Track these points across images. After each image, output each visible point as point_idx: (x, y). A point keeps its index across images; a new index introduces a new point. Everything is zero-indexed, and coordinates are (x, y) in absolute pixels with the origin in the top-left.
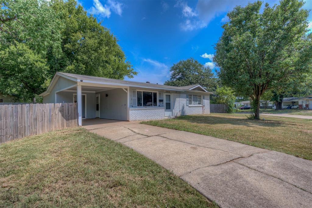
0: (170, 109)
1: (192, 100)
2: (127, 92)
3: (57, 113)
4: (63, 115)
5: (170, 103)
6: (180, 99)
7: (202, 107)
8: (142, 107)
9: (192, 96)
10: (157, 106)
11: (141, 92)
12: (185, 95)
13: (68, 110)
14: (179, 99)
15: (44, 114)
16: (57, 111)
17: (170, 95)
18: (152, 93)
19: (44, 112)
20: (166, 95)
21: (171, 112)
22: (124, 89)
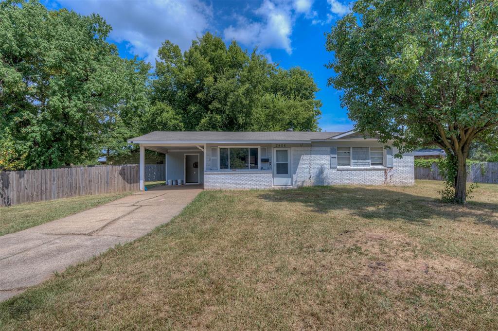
0: (287, 173)
1: (351, 157)
2: (203, 150)
3: (116, 176)
4: (124, 179)
5: (287, 163)
6: (312, 156)
7: (383, 171)
8: (229, 171)
9: (351, 149)
10: (258, 168)
11: (228, 149)
12: (328, 149)
13: (131, 173)
14: (310, 156)
15: (101, 177)
16: (117, 174)
17: (287, 151)
18: (247, 149)
19: (101, 175)
20: (277, 151)
21: (290, 179)
22: (198, 147)
